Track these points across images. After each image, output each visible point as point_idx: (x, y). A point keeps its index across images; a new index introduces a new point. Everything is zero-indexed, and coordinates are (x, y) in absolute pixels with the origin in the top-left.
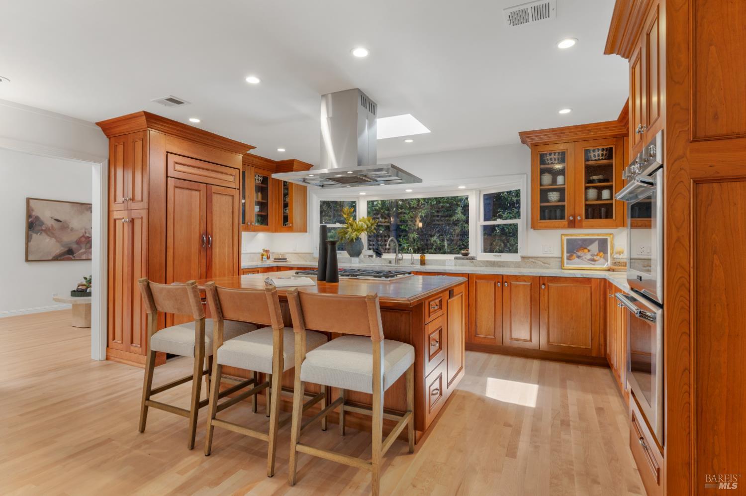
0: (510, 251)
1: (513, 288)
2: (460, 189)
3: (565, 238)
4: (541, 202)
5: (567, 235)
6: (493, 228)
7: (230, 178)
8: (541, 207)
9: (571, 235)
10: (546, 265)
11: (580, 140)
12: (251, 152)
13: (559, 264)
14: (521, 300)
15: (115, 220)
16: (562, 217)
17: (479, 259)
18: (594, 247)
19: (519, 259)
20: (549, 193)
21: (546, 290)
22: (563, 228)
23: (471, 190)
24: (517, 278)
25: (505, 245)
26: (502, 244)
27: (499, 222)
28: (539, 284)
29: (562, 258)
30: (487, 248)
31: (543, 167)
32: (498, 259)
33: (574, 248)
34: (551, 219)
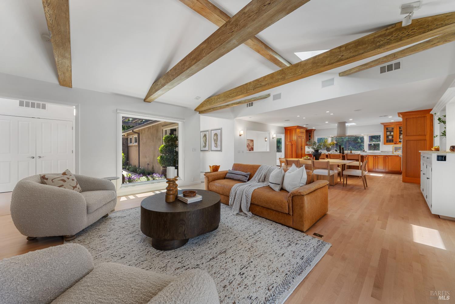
0: (377, 150)
1: (379, 158)
2: (361, 135)
3: (394, 147)
4: (387, 138)
6: (371, 144)
7: (304, 135)
8: (387, 140)
9: (396, 146)
10: (389, 153)
11: (397, 125)
12: (307, 129)
13: (392, 153)
14: (381, 161)
15: (287, 144)
16: (393, 142)
17: (367, 152)
19: (380, 152)
20: (389, 136)
21: (388, 158)
22: (393, 144)
23: (365, 135)
24: (380, 156)
26: (374, 148)
27: (373, 143)
28: (385, 157)
29: (393, 151)
30: (370, 149)
31: (387, 130)
32: (373, 152)
33: (396, 149)
34: (389, 142)
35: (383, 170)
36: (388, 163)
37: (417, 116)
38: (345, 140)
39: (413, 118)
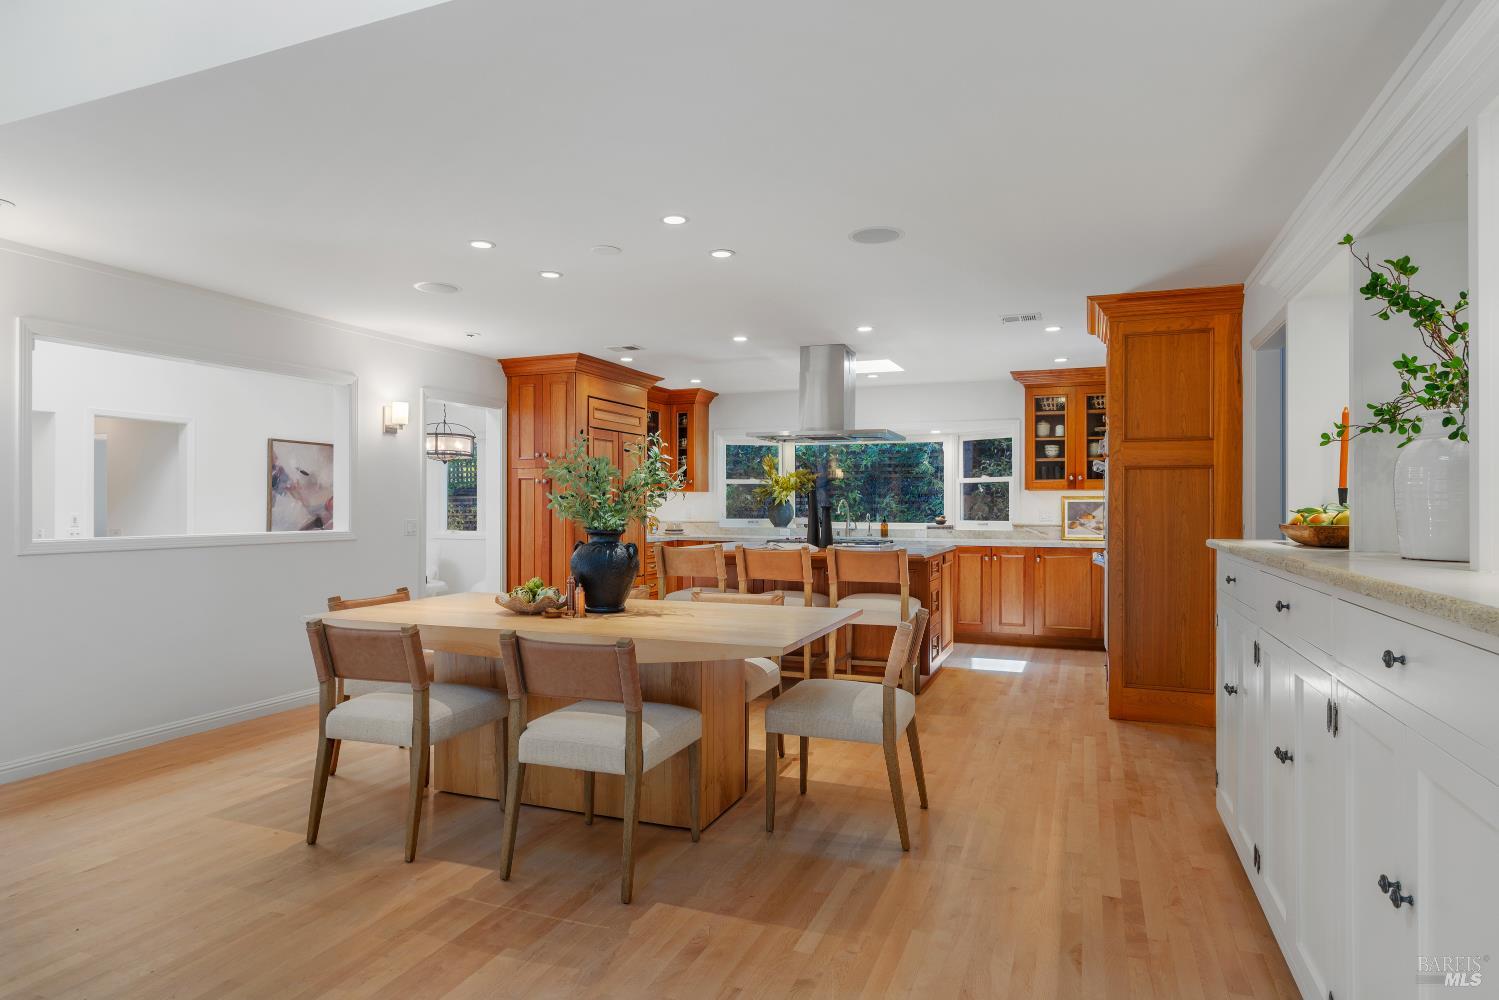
0: (997, 518)
1: (1003, 564)
2: (932, 434)
3: (1067, 501)
4: (1037, 457)
5: (1067, 498)
6: (974, 487)
7: (636, 421)
8: (1037, 464)
9: (1074, 498)
10: (1045, 536)
11: (1081, 385)
12: (659, 384)
13: (1059, 534)
14: (1012, 578)
15: (520, 480)
16: (1062, 477)
17: (958, 528)
19: (1011, 528)
20: (1046, 446)
21: (1041, 565)
22: (1063, 488)
23: (947, 435)
24: (1008, 550)
25: (991, 510)
26: (987, 509)
27: (985, 479)
28: (1033, 556)
29: (1062, 526)
30: (970, 515)
31: (1039, 413)
32: (984, 528)
33: (1077, 514)
34: (1048, 478)
35: (1025, 631)
36: (1042, 593)
37: (1176, 326)
38: (864, 462)
39: (1156, 333)
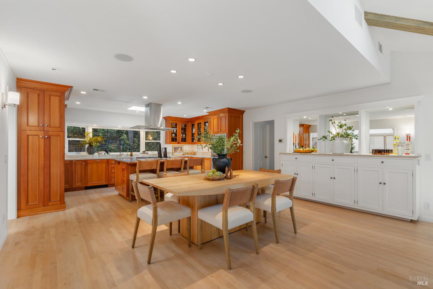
3: (173, 147)
5: (174, 146)
8: (172, 138)
9: (175, 146)
11: (180, 121)
13: (172, 154)
15: (28, 135)
18: (180, 149)
20: (172, 134)
31: (172, 126)
39: (234, 116)
